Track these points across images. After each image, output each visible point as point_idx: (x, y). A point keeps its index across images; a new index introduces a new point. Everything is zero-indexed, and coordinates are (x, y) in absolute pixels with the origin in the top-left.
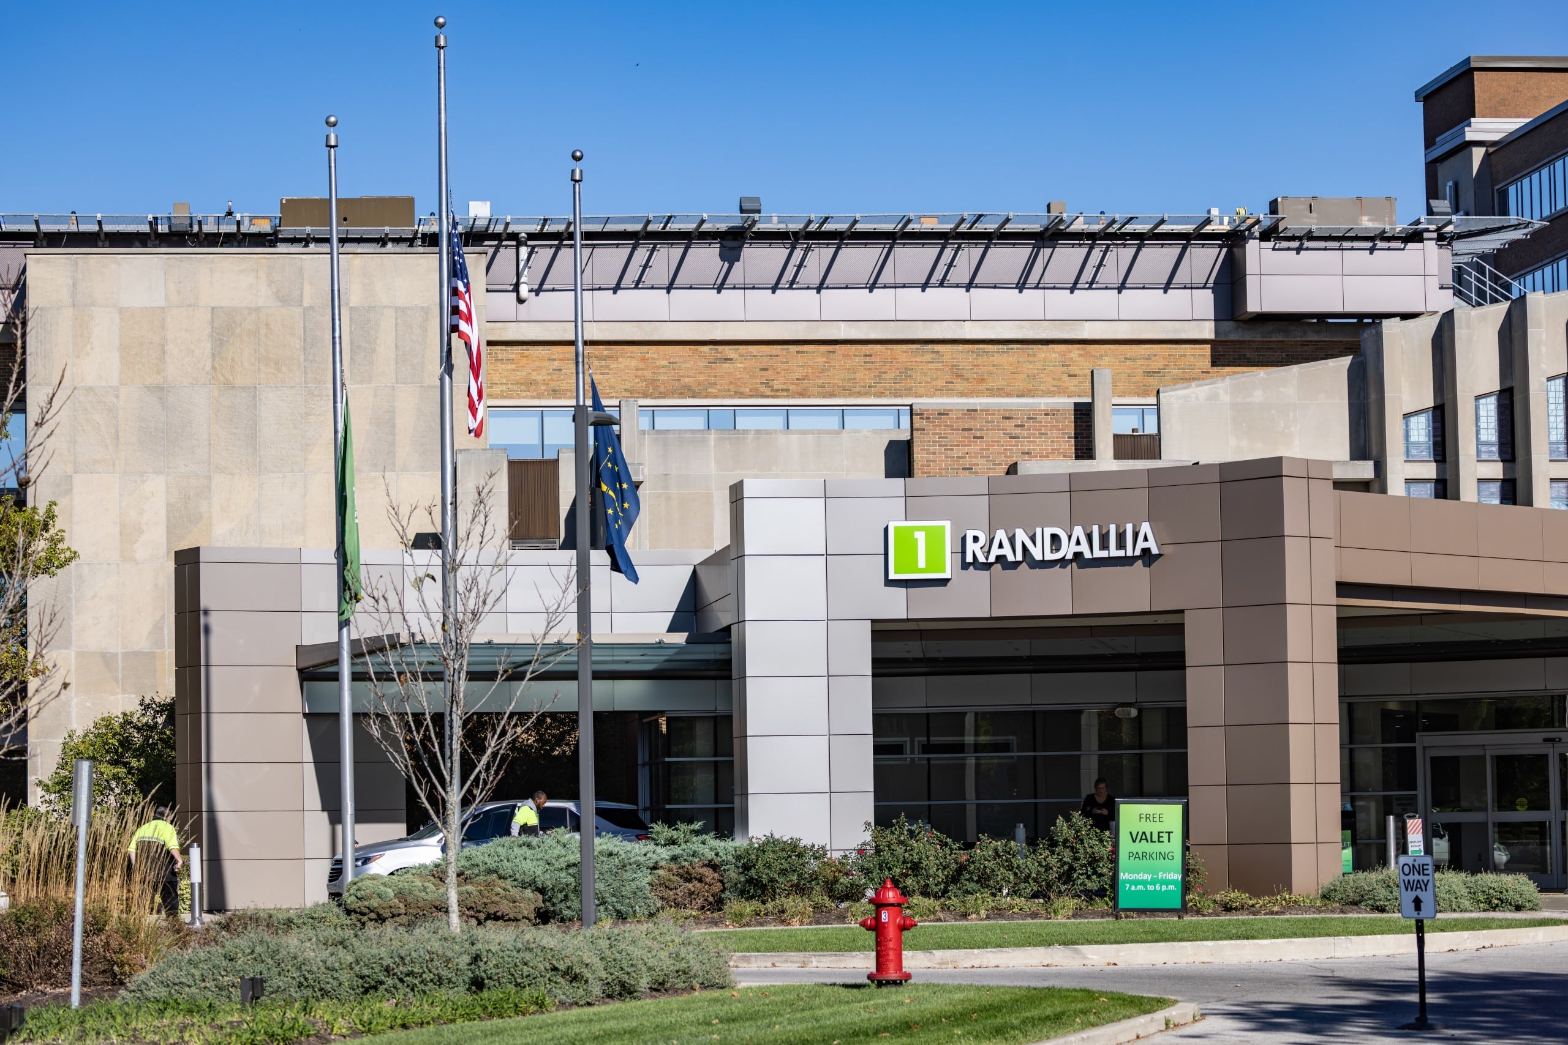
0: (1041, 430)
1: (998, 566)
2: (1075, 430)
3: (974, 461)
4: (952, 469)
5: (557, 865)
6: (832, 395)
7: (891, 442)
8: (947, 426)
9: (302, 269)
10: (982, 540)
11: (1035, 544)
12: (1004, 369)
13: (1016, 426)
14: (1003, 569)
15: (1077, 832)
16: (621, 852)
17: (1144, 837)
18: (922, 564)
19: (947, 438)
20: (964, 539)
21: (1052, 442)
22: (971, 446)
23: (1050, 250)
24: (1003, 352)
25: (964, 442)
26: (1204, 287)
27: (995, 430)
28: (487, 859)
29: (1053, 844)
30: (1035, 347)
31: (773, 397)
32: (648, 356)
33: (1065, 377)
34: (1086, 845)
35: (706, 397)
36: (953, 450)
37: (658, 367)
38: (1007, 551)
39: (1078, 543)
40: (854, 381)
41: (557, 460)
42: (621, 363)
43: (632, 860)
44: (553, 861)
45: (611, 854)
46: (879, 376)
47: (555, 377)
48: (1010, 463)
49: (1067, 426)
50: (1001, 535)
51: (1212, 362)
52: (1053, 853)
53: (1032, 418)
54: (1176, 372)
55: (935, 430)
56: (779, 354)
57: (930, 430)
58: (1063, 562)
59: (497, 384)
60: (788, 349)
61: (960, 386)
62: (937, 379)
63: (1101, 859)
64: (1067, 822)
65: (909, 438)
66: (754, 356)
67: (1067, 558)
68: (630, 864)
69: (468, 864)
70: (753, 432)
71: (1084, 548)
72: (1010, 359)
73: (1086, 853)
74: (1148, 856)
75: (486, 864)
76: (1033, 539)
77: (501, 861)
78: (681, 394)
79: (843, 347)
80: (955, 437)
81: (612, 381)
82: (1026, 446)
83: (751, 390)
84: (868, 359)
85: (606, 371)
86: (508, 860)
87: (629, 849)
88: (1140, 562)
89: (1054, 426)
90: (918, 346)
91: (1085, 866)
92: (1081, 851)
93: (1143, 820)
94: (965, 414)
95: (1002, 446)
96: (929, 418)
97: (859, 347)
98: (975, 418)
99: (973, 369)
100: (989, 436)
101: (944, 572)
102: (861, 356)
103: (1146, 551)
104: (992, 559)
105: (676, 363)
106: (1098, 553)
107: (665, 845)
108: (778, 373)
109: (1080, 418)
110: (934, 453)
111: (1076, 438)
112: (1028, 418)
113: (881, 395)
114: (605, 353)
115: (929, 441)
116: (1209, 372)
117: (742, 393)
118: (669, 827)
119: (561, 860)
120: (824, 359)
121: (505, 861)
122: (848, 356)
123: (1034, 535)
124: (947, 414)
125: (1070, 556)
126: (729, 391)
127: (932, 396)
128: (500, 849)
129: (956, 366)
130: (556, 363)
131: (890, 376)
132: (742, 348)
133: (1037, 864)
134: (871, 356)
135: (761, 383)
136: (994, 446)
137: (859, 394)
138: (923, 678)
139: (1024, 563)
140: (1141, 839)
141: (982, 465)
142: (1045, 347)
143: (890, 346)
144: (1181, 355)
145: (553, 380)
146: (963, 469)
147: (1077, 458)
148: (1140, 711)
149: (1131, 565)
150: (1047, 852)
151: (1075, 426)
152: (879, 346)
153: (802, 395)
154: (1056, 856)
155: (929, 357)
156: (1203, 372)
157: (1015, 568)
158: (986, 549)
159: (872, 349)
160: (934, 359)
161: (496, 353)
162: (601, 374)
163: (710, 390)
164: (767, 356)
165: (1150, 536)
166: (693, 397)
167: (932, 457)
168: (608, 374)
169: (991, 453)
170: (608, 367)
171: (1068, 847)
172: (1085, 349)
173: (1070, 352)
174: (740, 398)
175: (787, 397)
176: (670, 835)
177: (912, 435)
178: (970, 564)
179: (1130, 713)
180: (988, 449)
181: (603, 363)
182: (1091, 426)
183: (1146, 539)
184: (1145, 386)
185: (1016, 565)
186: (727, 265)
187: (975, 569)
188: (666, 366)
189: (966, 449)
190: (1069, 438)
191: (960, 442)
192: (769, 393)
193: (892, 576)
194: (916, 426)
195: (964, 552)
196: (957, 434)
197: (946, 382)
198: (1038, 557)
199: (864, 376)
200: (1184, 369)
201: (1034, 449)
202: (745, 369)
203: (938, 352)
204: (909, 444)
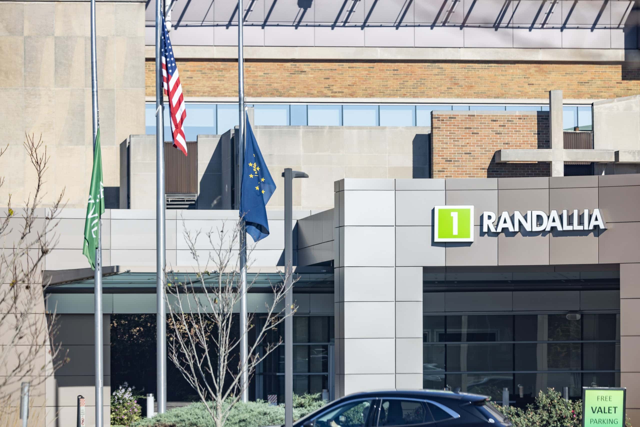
0: (516, 129)
1: (503, 234)
2: (538, 129)
3: (472, 148)
4: (458, 153)
5: (233, 421)
6: (371, 96)
7: (417, 136)
8: (454, 125)
9: (23, 11)
10: (494, 218)
11: (526, 221)
12: (486, 80)
13: (500, 126)
14: (506, 236)
15: (552, 400)
16: (272, 412)
17: (600, 410)
18: (455, 232)
19: (455, 133)
20: (482, 217)
21: (523, 136)
22: (470, 138)
23: (517, 2)
24: (485, 68)
25: (466, 136)
26: (618, 28)
27: (486, 128)
28: (189, 417)
29: (536, 408)
30: (506, 65)
31: (333, 97)
32: (249, 69)
33: (526, 86)
34: (557, 409)
35: (288, 96)
36: (458, 141)
37: (257, 76)
38: (509, 225)
39: (554, 221)
40: (386, 87)
41: (196, 143)
42: (232, 73)
43: (278, 417)
44: (231, 418)
45: (265, 414)
46: (403, 84)
47: (188, 82)
48: (496, 150)
49: (533, 126)
50: (505, 215)
51: (622, 76)
52: (536, 413)
53: (510, 121)
54: (599, 82)
55: (447, 128)
56: (337, 68)
57: (444, 128)
58: (544, 233)
59: (149, 86)
60: (343, 65)
61: (457, 90)
62: (441, 86)
63: (566, 417)
64: (545, 394)
65: (430, 132)
66: (321, 70)
67: (546, 230)
68: (277, 420)
69: (177, 420)
70: (328, 128)
71: (557, 224)
72: (490, 73)
73: (557, 414)
74: (602, 422)
75: (189, 420)
76: (525, 218)
77: (199, 418)
78: (271, 94)
79: (379, 64)
80: (461, 133)
81: (226, 85)
82: (506, 139)
83: (318, 92)
84: (396, 72)
85: (223, 79)
86: (203, 418)
87: (276, 410)
88: (592, 234)
89: (525, 126)
90: (429, 64)
91: (556, 421)
92: (554, 412)
93: (600, 400)
94: (467, 118)
95: (491, 139)
96: (443, 120)
97: (390, 64)
98: (473, 121)
99: (465, 79)
100: (483, 132)
101: (469, 237)
102: (391, 70)
103: (596, 227)
104: (499, 230)
105: (268, 74)
106: (567, 228)
107: (296, 407)
108: (336, 81)
109: (541, 121)
110: (447, 143)
111: (538, 134)
112: (507, 121)
113: (404, 96)
114: (222, 67)
115: (443, 135)
116: (621, 83)
117: (312, 94)
118: (299, 396)
119: (236, 417)
120: (367, 72)
121: (201, 418)
122: (383, 70)
123: (526, 215)
124: (455, 118)
125: (548, 229)
126: (304, 92)
127: (437, 97)
128: (197, 410)
129: (454, 77)
130: (189, 73)
131: (410, 83)
132: (312, 65)
133: (526, 421)
134: (397, 70)
135: (325, 88)
136: (486, 139)
137: (390, 95)
138: (443, 293)
139: (519, 233)
140: (598, 411)
141: (478, 151)
142: (513, 65)
143: (410, 64)
144: (603, 72)
145: (187, 84)
146: (465, 154)
147: (539, 147)
148: (582, 316)
149: (587, 235)
150: (533, 413)
151: (538, 126)
152: (403, 64)
153: (352, 95)
154: (538, 416)
155: (436, 71)
156: (617, 83)
157: (514, 236)
158: (496, 224)
159: (398, 66)
160: (439, 73)
161: (149, 66)
162: (219, 80)
163: (291, 92)
164: (329, 70)
165: (599, 218)
166: (280, 96)
167: (445, 146)
168: (223, 80)
169: (484, 144)
170: (223, 76)
171: (545, 410)
172: (539, 67)
173: (529, 69)
174: (311, 97)
175: (342, 97)
176: (300, 401)
177: (432, 131)
178: (485, 233)
179: (576, 317)
180: (482, 141)
181: (220, 73)
182: (549, 126)
183: (596, 219)
184: (579, 91)
185: (514, 233)
186: (302, 10)
187: (489, 236)
188: (262, 76)
189: (467, 141)
190: (534, 134)
191: (464, 136)
192: (330, 94)
193: (437, 240)
194: (435, 125)
195: (481, 225)
196: (461, 131)
197: (447, 88)
198: (528, 229)
199: (393, 84)
200: (605, 81)
201: (511, 141)
202: (314, 78)
203: (442, 68)
204: (430, 137)
